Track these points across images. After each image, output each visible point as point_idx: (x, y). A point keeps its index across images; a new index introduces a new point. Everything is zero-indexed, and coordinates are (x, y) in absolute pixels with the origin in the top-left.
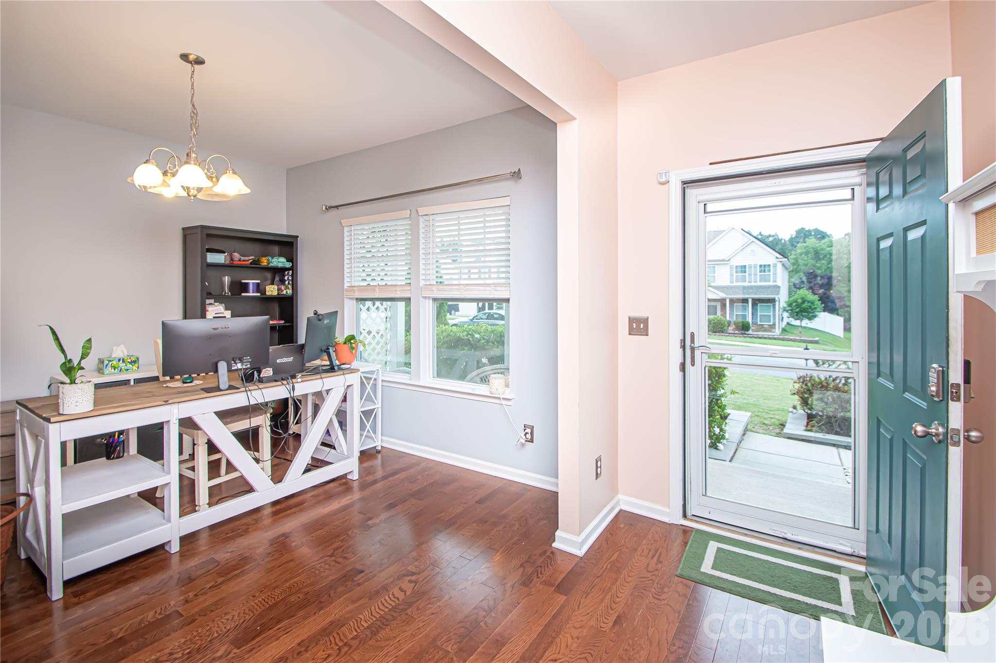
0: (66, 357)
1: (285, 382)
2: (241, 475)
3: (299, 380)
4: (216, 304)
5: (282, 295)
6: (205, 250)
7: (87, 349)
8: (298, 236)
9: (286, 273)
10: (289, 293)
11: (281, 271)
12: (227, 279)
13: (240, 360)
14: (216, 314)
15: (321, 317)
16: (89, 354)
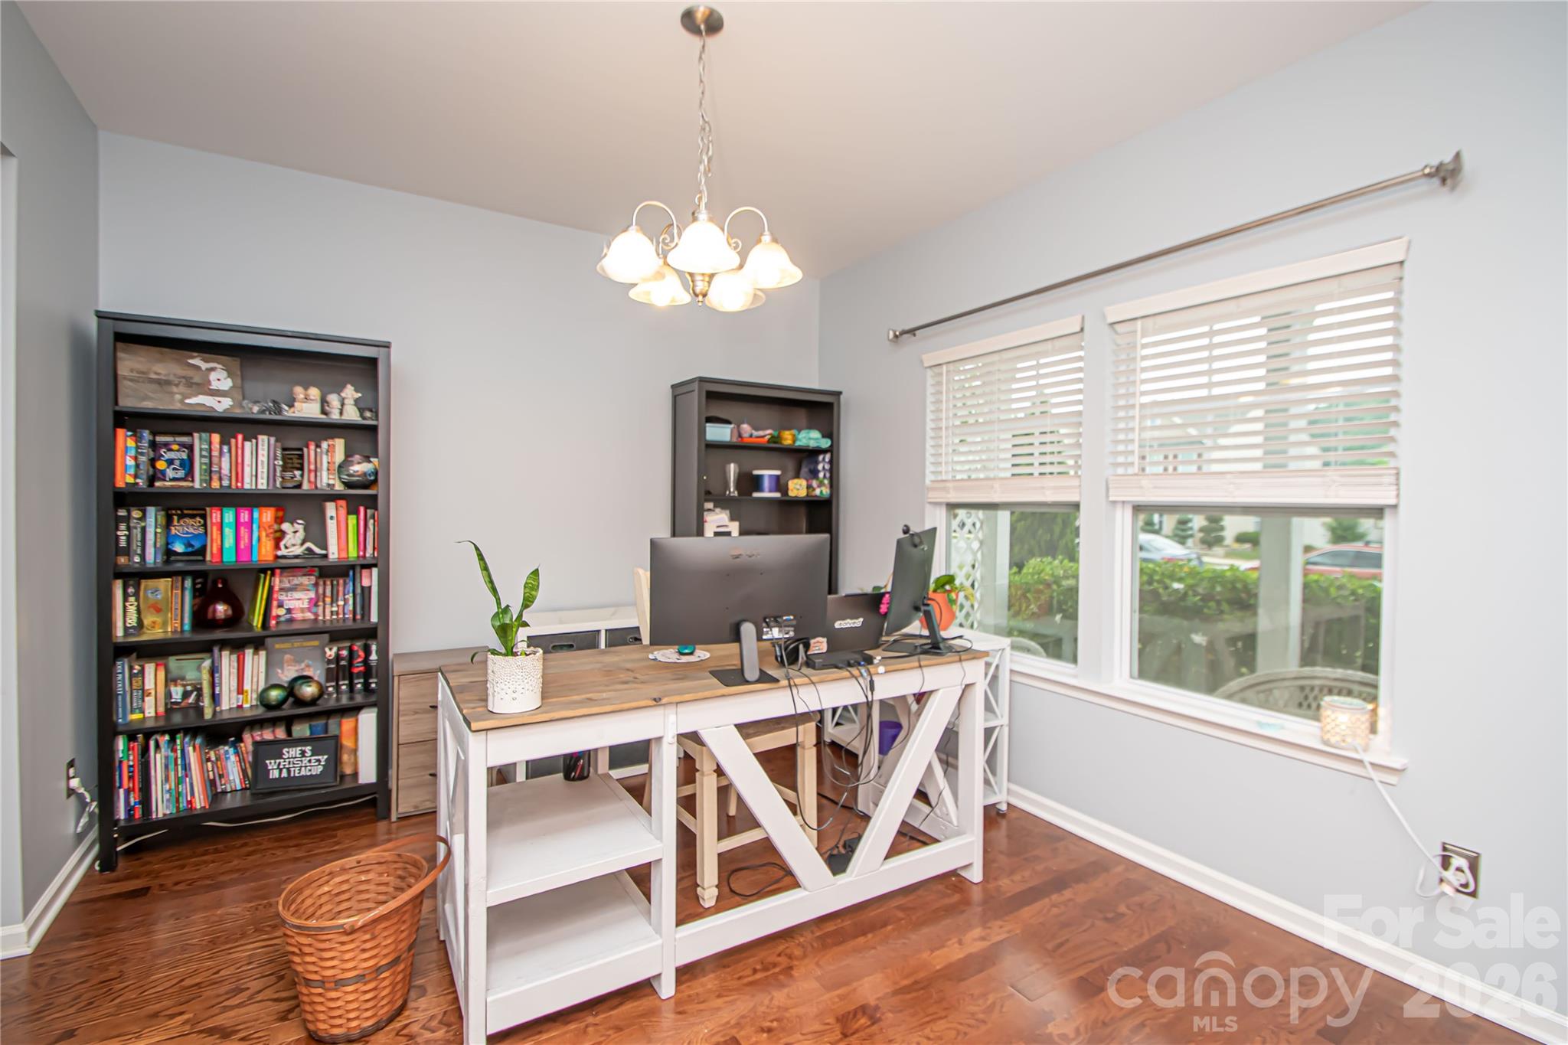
0: (499, 603)
1: (855, 671)
2: (766, 836)
3: (881, 669)
4: (718, 510)
5: (812, 496)
6: (704, 420)
7: (532, 589)
8: (840, 393)
9: (821, 457)
10: (824, 492)
11: (813, 453)
12: (732, 469)
13: (777, 622)
14: (718, 527)
15: (917, 540)
16: (534, 598)
